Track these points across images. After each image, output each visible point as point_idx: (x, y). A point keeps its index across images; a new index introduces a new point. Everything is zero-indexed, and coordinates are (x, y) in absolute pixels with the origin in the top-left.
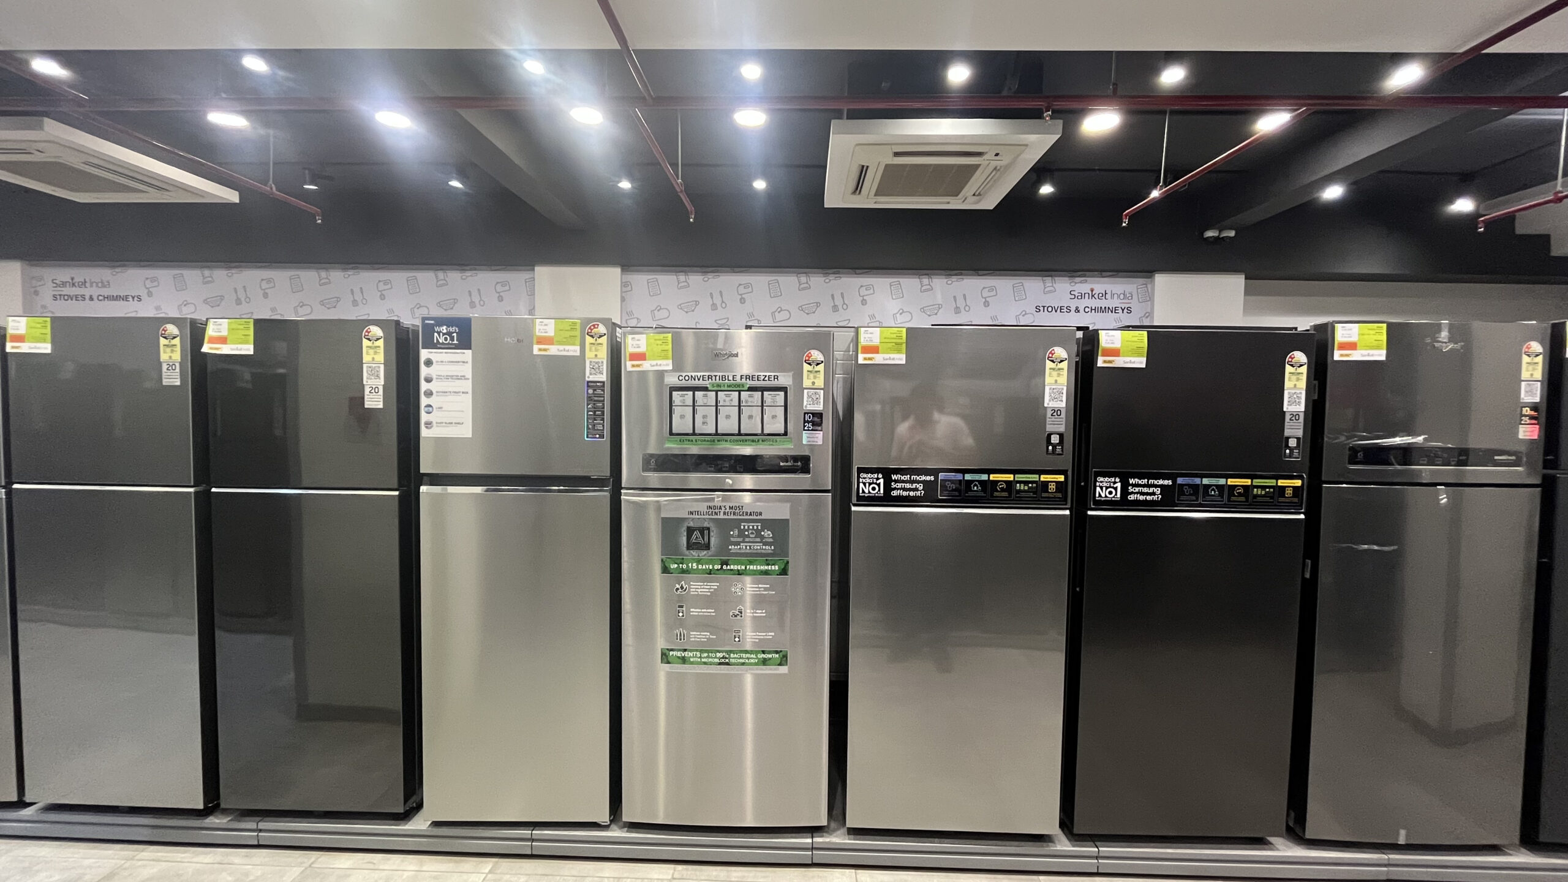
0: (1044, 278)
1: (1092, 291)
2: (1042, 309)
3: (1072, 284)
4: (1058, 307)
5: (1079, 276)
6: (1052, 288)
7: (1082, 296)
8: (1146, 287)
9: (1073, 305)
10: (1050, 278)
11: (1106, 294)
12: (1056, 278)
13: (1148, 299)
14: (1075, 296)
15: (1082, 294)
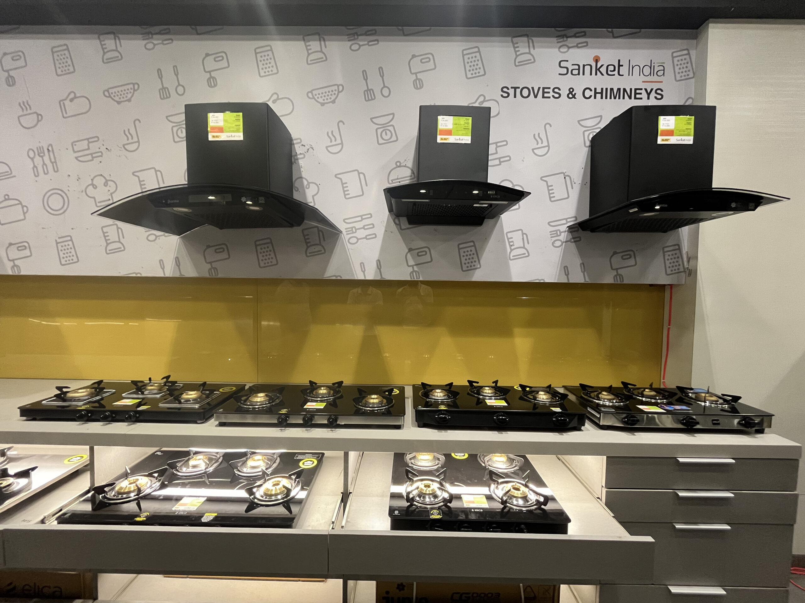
0: (515, 40)
1: (597, 61)
2: (511, 91)
3: (562, 50)
4: (539, 88)
5: (575, 36)
6: (529, 57)
7: (579, 69)
8: (689, 54)
9: (565, 84)
10: (525, 39)
11: (620, 66)
12: (535, 39)
13: (691, 75)
14: (567, 69)
15: (579, 66)
